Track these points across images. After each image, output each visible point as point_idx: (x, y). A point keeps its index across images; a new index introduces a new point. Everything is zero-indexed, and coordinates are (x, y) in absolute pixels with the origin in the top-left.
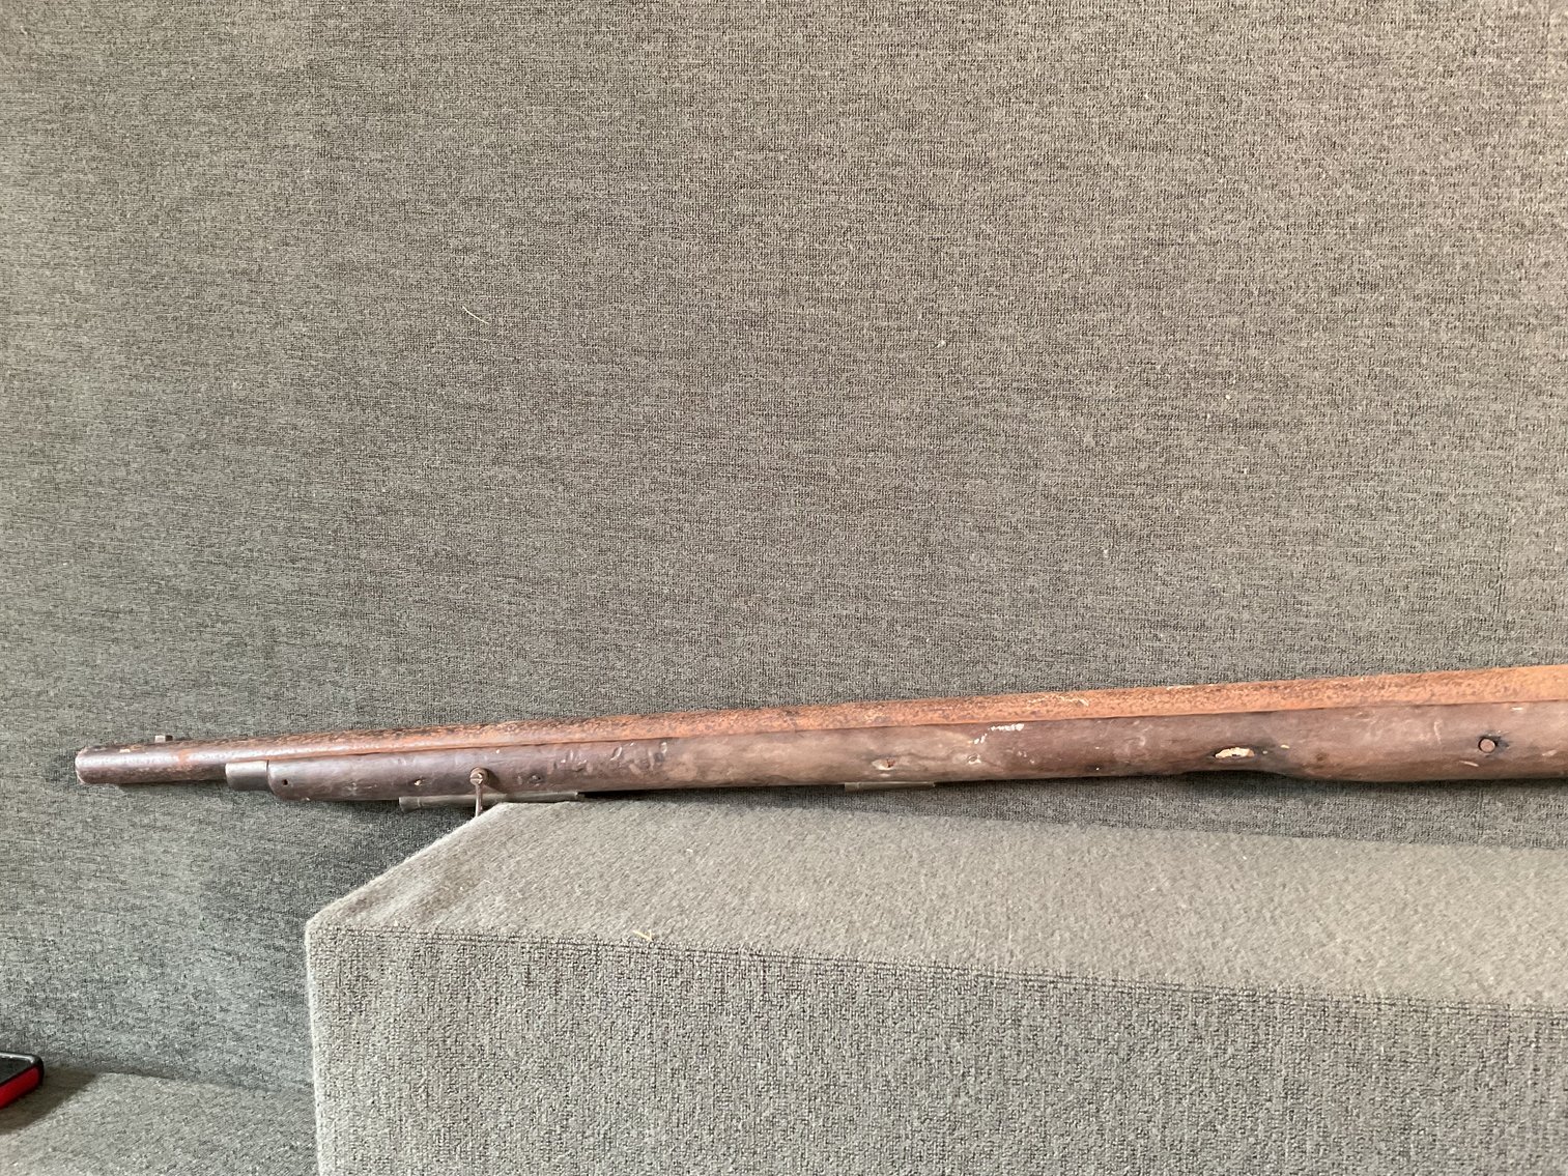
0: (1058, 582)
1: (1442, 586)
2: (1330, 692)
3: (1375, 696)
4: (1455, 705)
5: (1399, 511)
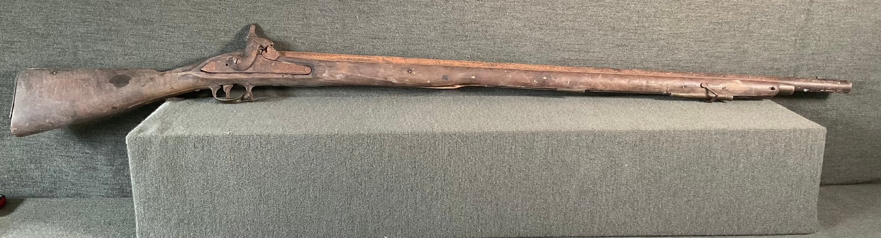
0: (344, 26)
1: (450, 26)
5: (437, 5)
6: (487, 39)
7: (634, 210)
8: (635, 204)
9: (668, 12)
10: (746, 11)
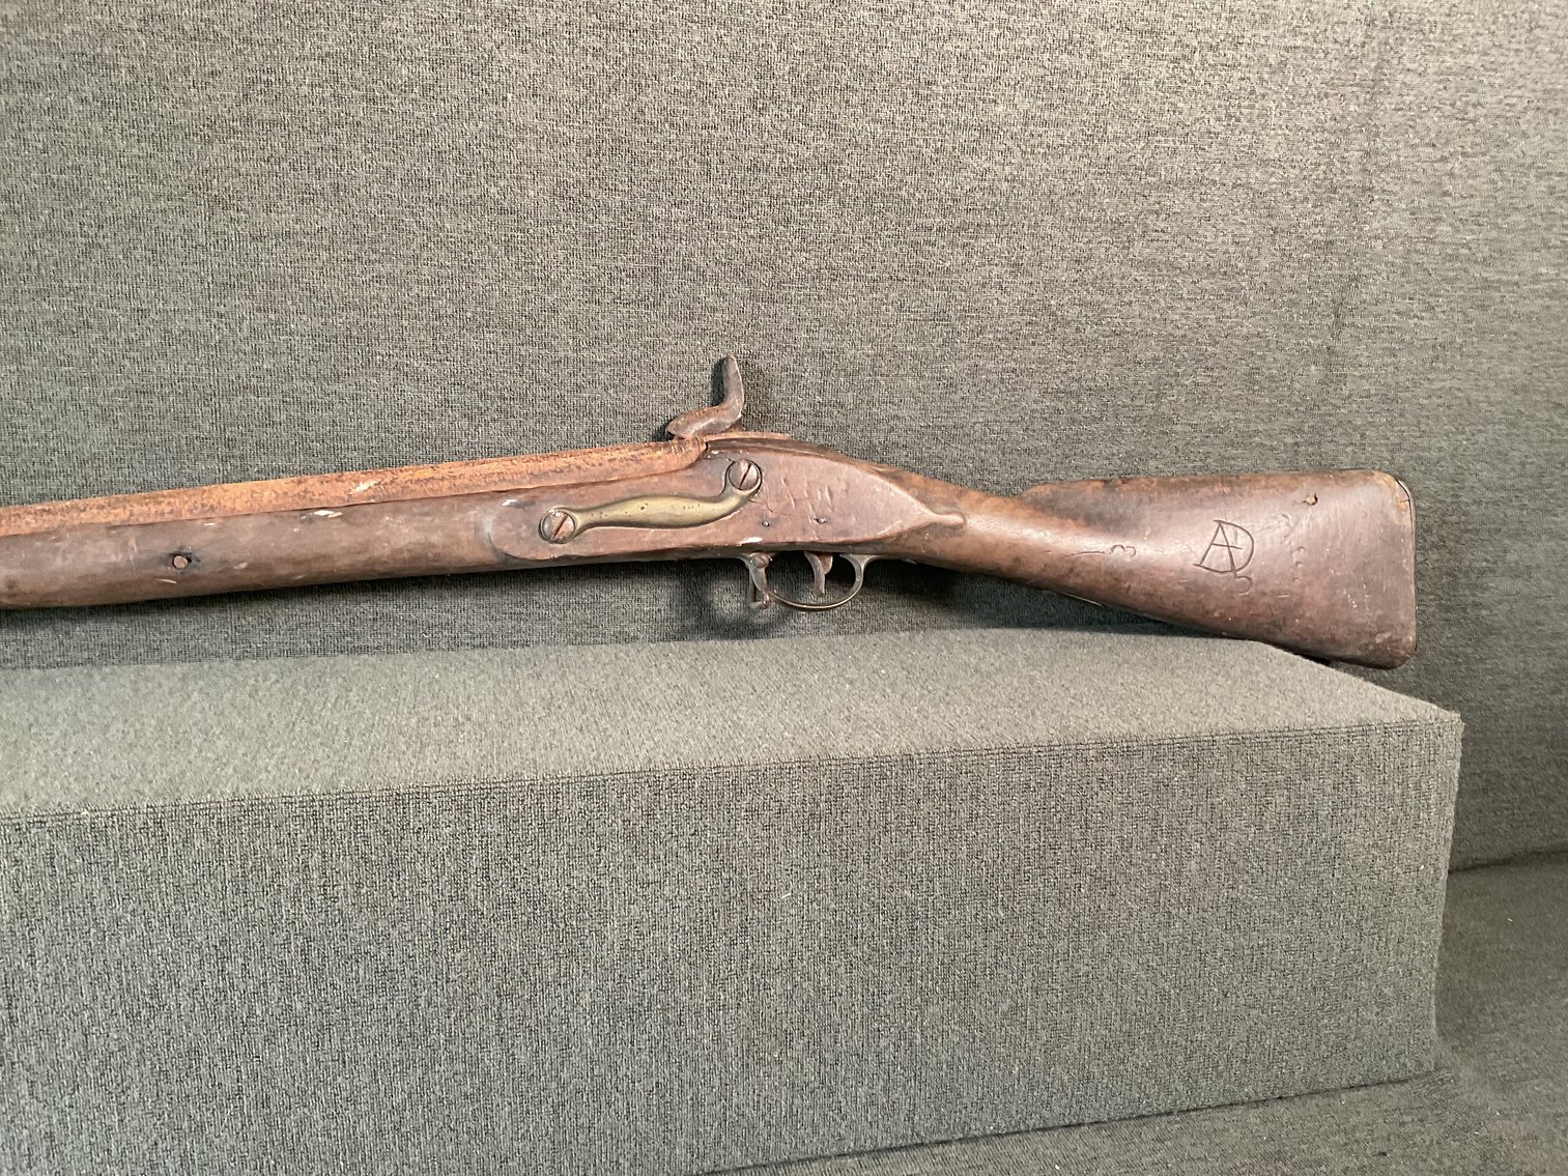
2: (29, 518)
3: (75, 518)
4: (152, 524)
6: (309, 452)
7: (823, 1061)
8: (827, 1040)
9: (915, 356)
10: (1149, 354)
